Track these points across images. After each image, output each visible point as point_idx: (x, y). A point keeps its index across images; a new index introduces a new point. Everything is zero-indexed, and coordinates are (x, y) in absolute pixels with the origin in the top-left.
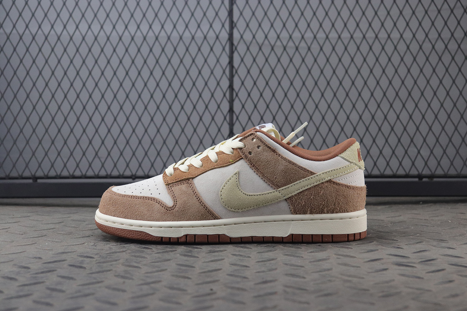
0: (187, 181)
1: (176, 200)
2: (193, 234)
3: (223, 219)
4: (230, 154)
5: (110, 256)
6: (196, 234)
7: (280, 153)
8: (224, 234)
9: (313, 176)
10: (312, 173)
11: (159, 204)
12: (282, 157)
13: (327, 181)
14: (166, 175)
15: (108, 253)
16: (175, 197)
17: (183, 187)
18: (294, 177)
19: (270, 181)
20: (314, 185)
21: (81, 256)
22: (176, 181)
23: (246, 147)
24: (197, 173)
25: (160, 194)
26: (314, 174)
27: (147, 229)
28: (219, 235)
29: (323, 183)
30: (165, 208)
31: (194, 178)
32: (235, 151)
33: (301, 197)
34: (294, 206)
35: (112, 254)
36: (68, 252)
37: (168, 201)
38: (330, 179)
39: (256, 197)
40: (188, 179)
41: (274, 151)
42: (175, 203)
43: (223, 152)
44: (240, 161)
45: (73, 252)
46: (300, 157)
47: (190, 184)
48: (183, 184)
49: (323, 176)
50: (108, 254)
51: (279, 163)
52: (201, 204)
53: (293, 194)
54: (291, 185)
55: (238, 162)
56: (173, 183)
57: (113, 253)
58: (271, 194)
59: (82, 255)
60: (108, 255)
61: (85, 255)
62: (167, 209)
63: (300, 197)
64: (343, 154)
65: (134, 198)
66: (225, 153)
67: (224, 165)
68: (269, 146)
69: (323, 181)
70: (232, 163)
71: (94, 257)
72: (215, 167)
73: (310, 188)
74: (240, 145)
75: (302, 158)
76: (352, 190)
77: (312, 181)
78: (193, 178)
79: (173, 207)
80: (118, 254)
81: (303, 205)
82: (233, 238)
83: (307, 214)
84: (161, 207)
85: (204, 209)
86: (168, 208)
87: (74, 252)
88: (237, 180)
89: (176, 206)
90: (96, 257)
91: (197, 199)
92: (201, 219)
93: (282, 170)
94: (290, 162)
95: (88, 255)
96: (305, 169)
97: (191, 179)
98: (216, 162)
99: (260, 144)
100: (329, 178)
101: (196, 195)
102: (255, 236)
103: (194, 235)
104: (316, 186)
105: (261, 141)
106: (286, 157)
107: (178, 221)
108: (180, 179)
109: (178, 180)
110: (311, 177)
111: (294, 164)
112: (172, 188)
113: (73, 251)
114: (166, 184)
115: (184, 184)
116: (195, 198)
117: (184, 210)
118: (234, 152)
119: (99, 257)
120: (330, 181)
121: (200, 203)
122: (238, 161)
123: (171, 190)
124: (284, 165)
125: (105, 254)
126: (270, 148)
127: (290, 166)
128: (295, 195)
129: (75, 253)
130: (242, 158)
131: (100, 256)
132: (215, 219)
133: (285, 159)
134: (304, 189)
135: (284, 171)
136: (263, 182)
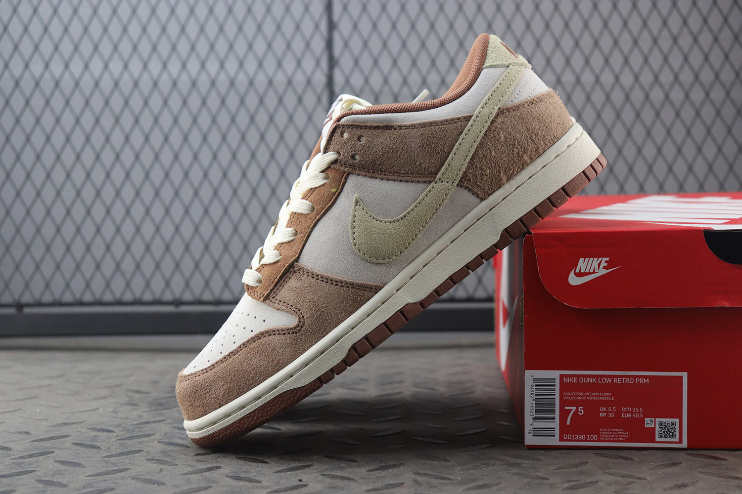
0: (291, 270)
1: (297, 310)
2: (362, 337)
3: (388, 282)
4: (325, 183)
5: (139, 428)
6: (366, 333)
7: (399, 124)
8: (407, 304)
9: (471, 121)
10: (468, 119)
11: (275, 334)
12: (407, 127)
13: (498, 115)
14: (252, 288)
15: (136, 424)
16: (292, 306)
17: (293, 283)
18: (446, 143)
19: (414, 175)
20: (484, 132)
21: (93, 429)
22: (274, 283)
23: (341, 153)
24: (296, 247)
25: (264, 321)
26: (471, 117)
27: (288, 384)
28: (401, 311)
29: (493, 121)
30: (289, 333)
31: (298, 258)
32: (329, 172)
33: (478, 164)
34: (477, 185)
35: (143, 426)
36: (73, 423)
37: (286, 320)
38: (499, 108)
39: (413, 214)
40: (292, 266)
41: (388, 127)
42: (299, 313)
43: (311, 189)
44: (348, 180)
45: (79, 423)
46: (430, 109)
47: (300, 271)
48: (287, 279)
49: (486, 111)
50: (136, 426)
51: (409, 138)
52: (340, 285)
53: (464, 169)
54: (449, 157)
55: (347, 184)
56: (272, 290)
57: (144, 423)
58: (431, 192)
59: (94, 427)
60: (137, 428)
61: (100, 427)
62: (293, 333)
63: (477, 166)
64: (487, 61)
65: (230, 357)
66: (316, 188)
67: (329, 204)
68: (374, 125)
69: (491, 119)
70: (337, 193)
71: (113, 430)
72: (318, 217)
73: (481, 143)
74: (331, 156)
75: (435, 109)
76: (541, 103)
77: (476, 129)
78: (297, 260)
79: (300, 322)
80: (152, 425)
81: (489, 174)
82: (423, 300)
83: (504, 184)
84: (283, 337)
85: (349, 290)
86: (293, 331)
87: (82, 422)
88: (365, 211)
89: (303, 317)
90: (116, 430)
91: (327, 282)
92: (357, 308)
93: (420, 146)
94: (424, 125)
95: (105, 428)
96: (452, 120)
97: (296, 263)
98: (313, 209)
99: (359, 132)
100: (497, 108)
101: (320, 279)
102: (454, 274)
103: (364, 337)
104: (486, 132)
105: (357, 127)
106: (413, 123)
107: (324, 337)
108: (278, 277)
109: (277, 279)
110: (469, 124)
111: (431, 124)
112: (277, 298)
113: (79, 421)
114: (262, 299)
115: (290, 278)
116: (324, 284)
117: (321, 315)
118: (328, 176)
119: (122, 431)
120: (501, 112)
121: (337, 285)
122: (345, 183)
123: (277, 302)
124: (418, 136)
125: (131, 425)
126: (378, 127)
127: (427, 131)
128: (468, 168)
129: (82, 424)
130: (348, 174)
131: (124, 429)
132: (376, 293)
133: (413, 127)
134: (474, 149)
135: (424, 145)
136: (405, 184)
